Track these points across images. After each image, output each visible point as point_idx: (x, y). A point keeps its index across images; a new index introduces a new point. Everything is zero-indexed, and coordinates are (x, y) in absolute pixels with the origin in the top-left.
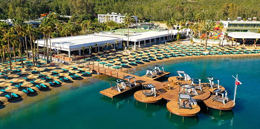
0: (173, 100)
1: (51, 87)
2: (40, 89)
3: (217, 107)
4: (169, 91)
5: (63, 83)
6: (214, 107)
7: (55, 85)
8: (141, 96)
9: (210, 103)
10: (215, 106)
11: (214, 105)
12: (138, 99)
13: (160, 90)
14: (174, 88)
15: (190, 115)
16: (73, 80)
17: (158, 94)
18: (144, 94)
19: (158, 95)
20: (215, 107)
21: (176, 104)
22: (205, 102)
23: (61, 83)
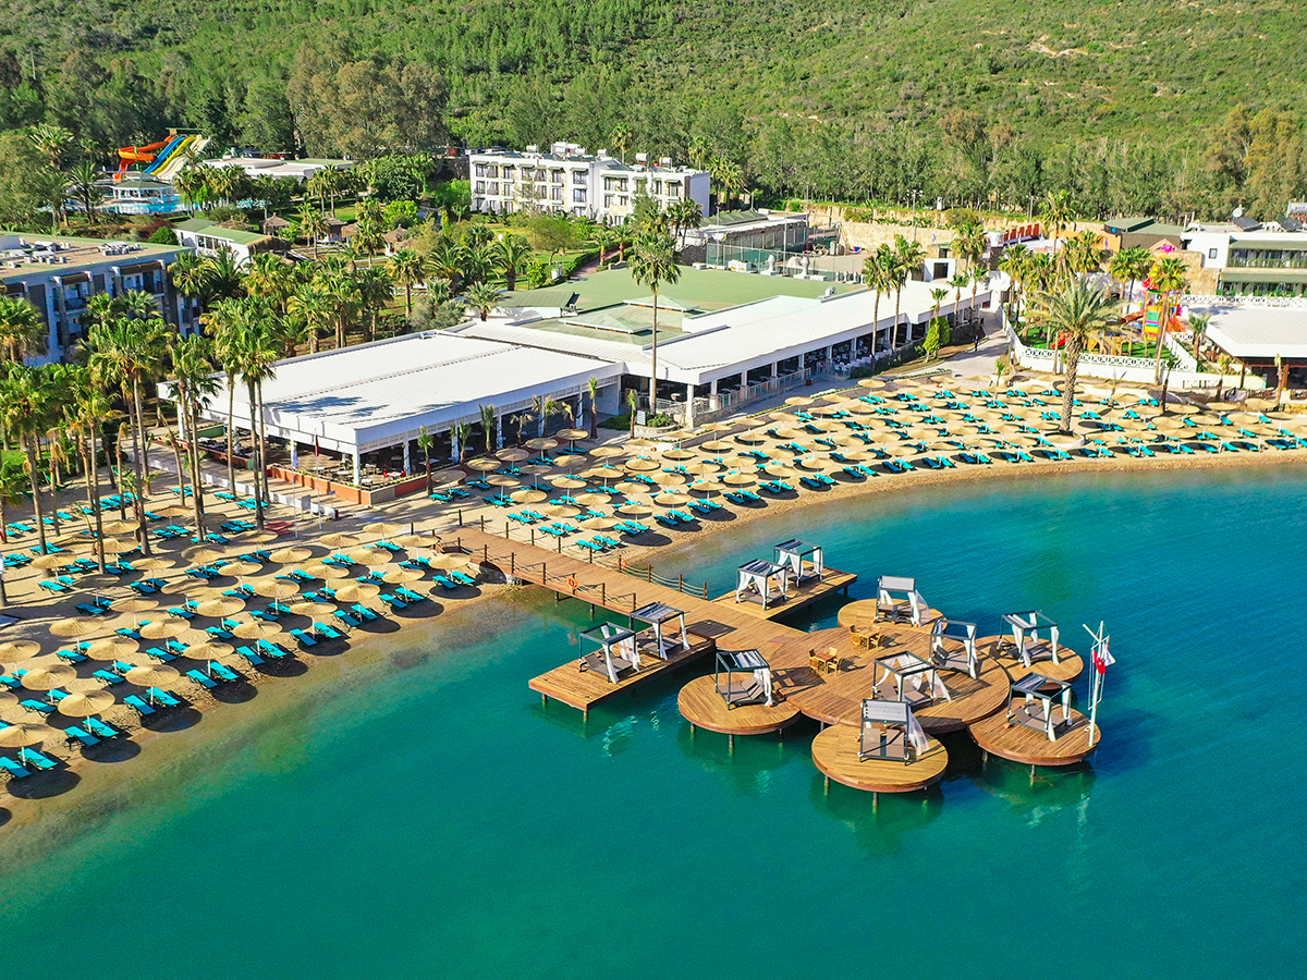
0: (842, 721)
1: (303, 656)
2: (258, 667)
3: (1019, 755)
4: (833, 680)
5: (356, 635)
6: (1008, 754)
7: (324, 644)
8: (708, 701)
9: (994, 739)
10: (1013, 749)
11: (1006, 746)
12: (694, 717)
13: (792, 673)
14: (858, 663)
15: (898, 786)
16: (395, 618)
17: (784, 692)
18: (723, 694)
19: (782, 696)
20: (1010, 753)
21: (851, 741)
22: (977, 731)
23: (343, 636)
